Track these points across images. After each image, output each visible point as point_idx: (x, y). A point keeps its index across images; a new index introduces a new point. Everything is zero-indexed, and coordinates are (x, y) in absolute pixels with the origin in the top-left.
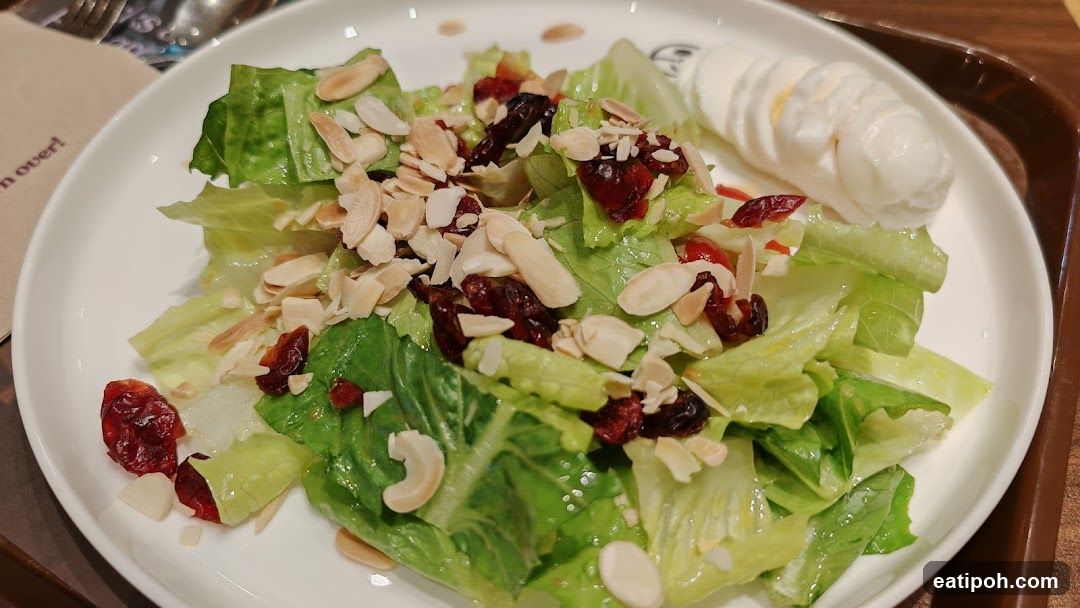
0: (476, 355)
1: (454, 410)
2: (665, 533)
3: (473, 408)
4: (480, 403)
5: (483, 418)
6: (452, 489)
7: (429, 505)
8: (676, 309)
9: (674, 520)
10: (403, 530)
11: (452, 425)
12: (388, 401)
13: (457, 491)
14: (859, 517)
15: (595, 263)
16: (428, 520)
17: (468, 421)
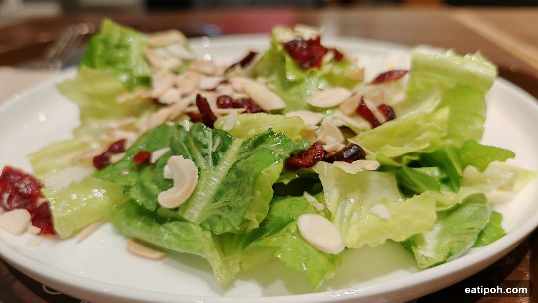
0: (222, 122)
1: (206, 146)
2: (343, 216)
3: (218, 140)
4: (222, 139)
5: (224, 148)
6: (203, 194)
7: (187, 204)
8: (342, 107)
9: (347, 211)
10: (171, 225)
11: (204, 156)
12: (168, 152)
13: (205, 195)
14: (470, 219)
15: (294, 90)
16: (186, 217)
17: (214, 149)
